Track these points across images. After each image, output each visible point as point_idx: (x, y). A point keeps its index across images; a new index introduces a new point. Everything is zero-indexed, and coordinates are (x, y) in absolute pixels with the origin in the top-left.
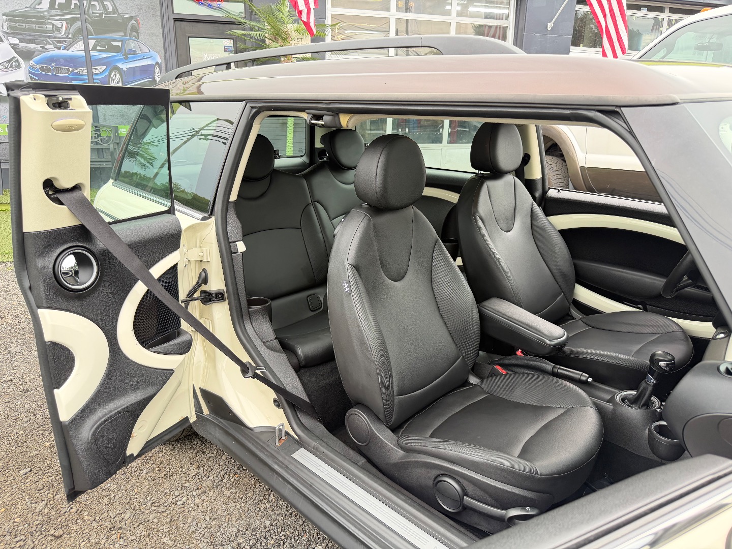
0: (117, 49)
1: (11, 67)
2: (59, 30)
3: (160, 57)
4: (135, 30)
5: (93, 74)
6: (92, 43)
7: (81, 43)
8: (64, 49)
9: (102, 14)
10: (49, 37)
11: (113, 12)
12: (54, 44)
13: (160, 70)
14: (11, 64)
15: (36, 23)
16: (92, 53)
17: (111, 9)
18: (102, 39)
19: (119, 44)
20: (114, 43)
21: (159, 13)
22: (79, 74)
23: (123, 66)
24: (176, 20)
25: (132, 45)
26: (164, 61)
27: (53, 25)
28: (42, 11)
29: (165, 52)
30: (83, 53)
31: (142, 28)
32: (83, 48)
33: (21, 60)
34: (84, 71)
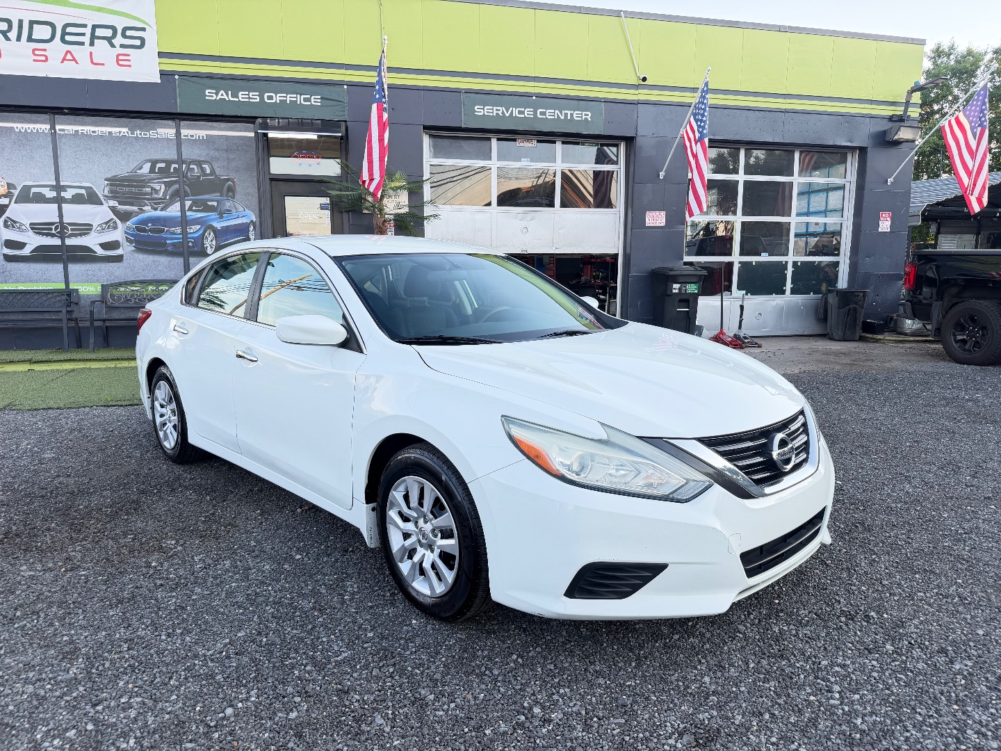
0: (212, 209)
1: (108, 228)
2: (157, 192)
3: (255, 215)
4: (231, 190)
5: (186, 233)
6: (188, 204)
7: (178, 204)
8: (162, 210)
9: (199, 177)
10: (148, 199)
11: (208, 175)
12: (151, 206)
13: (254, 229)
14: (109, 225)
15: (135, 186)
16: (188, 213)
17: (208, 171)
18: (198, 200)
19: (215, 204)
20: (210, 203)
21: (255, 174)
22: (174, 233)
23: (217, 225)
24: (272, 180)
25: (228, 205)
26: (258, 219)
27: (152, 188)
28: (142, 175)
29: (260, 211)
30: (179, 214)
31: (238, 189)
32: (179, 209)
33: (118, 222)
34: (178, 230)
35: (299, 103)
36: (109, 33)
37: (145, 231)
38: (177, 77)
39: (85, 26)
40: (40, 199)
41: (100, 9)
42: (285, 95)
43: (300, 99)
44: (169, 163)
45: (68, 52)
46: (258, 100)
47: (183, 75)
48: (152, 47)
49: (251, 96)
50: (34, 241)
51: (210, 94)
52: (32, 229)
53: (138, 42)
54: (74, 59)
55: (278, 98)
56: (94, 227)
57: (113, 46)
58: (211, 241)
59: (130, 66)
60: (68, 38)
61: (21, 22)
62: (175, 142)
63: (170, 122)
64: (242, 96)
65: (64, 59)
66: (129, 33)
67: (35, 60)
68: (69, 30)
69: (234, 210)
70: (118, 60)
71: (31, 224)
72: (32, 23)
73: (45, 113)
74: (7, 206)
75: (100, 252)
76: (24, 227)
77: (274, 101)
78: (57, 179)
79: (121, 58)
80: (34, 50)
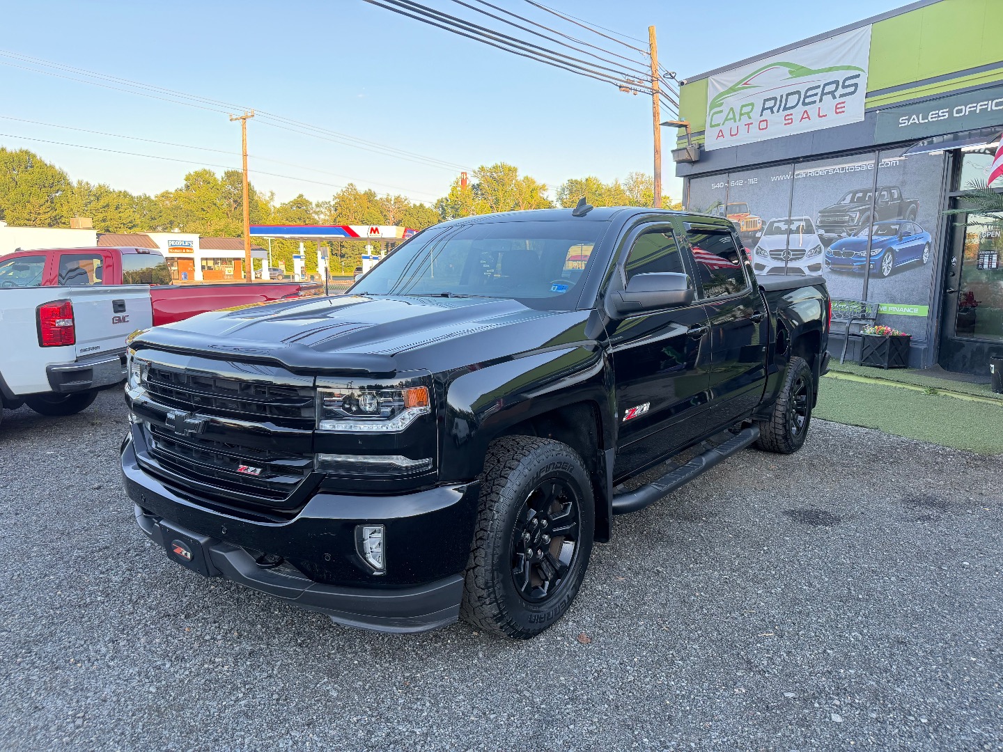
0: (894, 232)
1: (815, 253)
2: (853, 219)
3: (932, 236)
4: (914, 212)
5: (870, 256)
6: (875, 228)
7: (867, 229)
8: (855, 235)
9: (887, 202)
10: (843, 227)
11: (895, 199)
12: (847, 232)
13: (929, 250)
14: (817, 251)
15: (838, 216)
16: (874, 237)
17: (896, 196)
18: (884, 224)
19: (897, 227)
20: (893, 227)
21: (939, 193)
22: (860, 256)
23: (896, 248)
24: (953, 198)
25: (908, 227)
26: (934, 240)
27: (850, 216)
28: (845, 206)
29: (937, 231)
30: (867, 238)
31: (920, 210)
32: (867, 233)
33: (823, 247)
34: (864, 254)
35: (989, 110)
36: (833, 87)
37: (839, 254)
38: (878, 112)
39: (819, 87)
40: (779, 231)
41: (830, 69)
42: (975, 105)
43: (992, 106)
44: (865, 192)
45: (806, 111)
46: (945, 117)
47: (882, 108)
48: (862, 91)
49: (940, 114)
50: (771, 263)
51: (903, 121)
52: (771, 254)
53: (852, 89)
54: (808, 117)
55: (966, 110)
56: (807, 250)
57: (834, 97)
58: (889, 263)
59: (843, 112)
60: (807, 101)
61: (782, 96)
62: (873, 172)
63: (872, 154)
64: (931, 117)
65: (802, 118)
66: (847, 83)
67: (785, 124)
68: (810, 93)
69: (912, 234)
70: (836, 108)
71: (771, 251)
72: (788, 95)
73: (789, 163)
74: (760, 238)
75: (807, 272)
76: (766, 254)
77: (963, 114)
78: (790, 216)
79: (839, 106)
80: (786, 116)
